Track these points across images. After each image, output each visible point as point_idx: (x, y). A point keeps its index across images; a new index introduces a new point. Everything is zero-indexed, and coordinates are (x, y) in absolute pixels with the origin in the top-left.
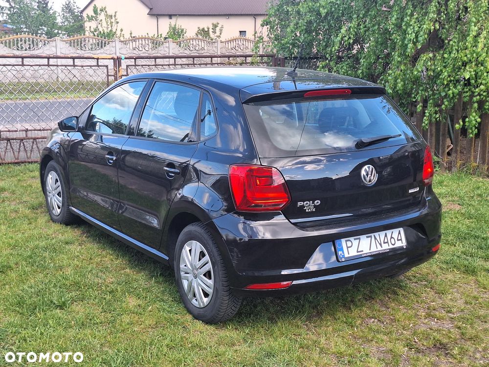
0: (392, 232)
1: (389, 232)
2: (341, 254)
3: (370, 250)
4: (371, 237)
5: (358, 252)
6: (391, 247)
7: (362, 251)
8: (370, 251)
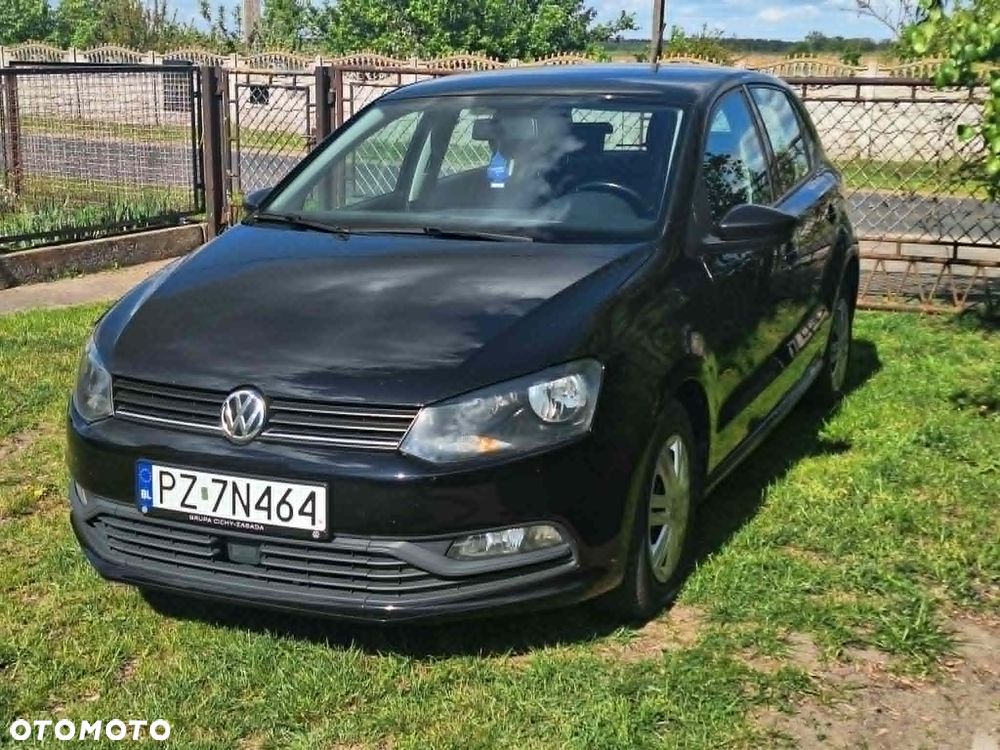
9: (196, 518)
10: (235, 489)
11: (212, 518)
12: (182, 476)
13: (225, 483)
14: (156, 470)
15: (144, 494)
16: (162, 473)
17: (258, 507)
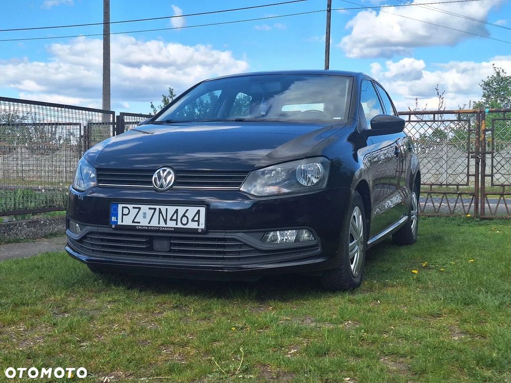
9: (140, 227)
10: (160, 212)
11: (148, 227)
12: (134, 208)
13: (155, 209)
14: (120, 206)
15: (113, 219)
16: (123, 207)
17: (171, 219)
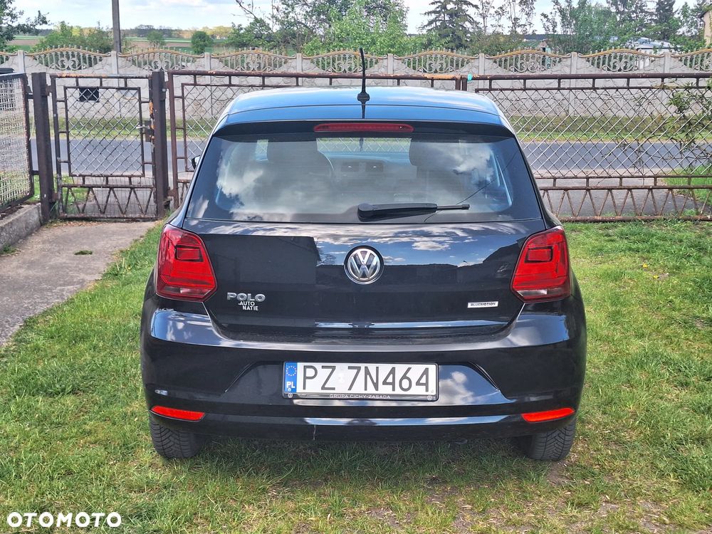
0: (409, 369)
1: (401, 368)
2: (290, 386)
3: (350, 389)
4: (359, 369)
5: (323, 388)
6: (398, 391)
7: (334, 389)
8: (349, 392)
